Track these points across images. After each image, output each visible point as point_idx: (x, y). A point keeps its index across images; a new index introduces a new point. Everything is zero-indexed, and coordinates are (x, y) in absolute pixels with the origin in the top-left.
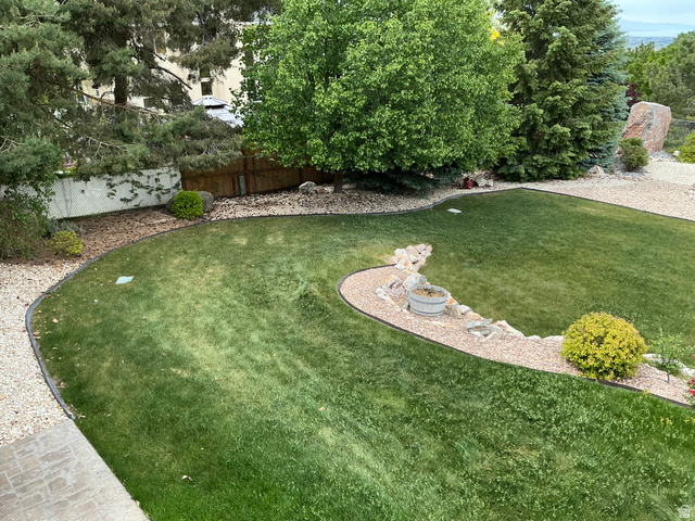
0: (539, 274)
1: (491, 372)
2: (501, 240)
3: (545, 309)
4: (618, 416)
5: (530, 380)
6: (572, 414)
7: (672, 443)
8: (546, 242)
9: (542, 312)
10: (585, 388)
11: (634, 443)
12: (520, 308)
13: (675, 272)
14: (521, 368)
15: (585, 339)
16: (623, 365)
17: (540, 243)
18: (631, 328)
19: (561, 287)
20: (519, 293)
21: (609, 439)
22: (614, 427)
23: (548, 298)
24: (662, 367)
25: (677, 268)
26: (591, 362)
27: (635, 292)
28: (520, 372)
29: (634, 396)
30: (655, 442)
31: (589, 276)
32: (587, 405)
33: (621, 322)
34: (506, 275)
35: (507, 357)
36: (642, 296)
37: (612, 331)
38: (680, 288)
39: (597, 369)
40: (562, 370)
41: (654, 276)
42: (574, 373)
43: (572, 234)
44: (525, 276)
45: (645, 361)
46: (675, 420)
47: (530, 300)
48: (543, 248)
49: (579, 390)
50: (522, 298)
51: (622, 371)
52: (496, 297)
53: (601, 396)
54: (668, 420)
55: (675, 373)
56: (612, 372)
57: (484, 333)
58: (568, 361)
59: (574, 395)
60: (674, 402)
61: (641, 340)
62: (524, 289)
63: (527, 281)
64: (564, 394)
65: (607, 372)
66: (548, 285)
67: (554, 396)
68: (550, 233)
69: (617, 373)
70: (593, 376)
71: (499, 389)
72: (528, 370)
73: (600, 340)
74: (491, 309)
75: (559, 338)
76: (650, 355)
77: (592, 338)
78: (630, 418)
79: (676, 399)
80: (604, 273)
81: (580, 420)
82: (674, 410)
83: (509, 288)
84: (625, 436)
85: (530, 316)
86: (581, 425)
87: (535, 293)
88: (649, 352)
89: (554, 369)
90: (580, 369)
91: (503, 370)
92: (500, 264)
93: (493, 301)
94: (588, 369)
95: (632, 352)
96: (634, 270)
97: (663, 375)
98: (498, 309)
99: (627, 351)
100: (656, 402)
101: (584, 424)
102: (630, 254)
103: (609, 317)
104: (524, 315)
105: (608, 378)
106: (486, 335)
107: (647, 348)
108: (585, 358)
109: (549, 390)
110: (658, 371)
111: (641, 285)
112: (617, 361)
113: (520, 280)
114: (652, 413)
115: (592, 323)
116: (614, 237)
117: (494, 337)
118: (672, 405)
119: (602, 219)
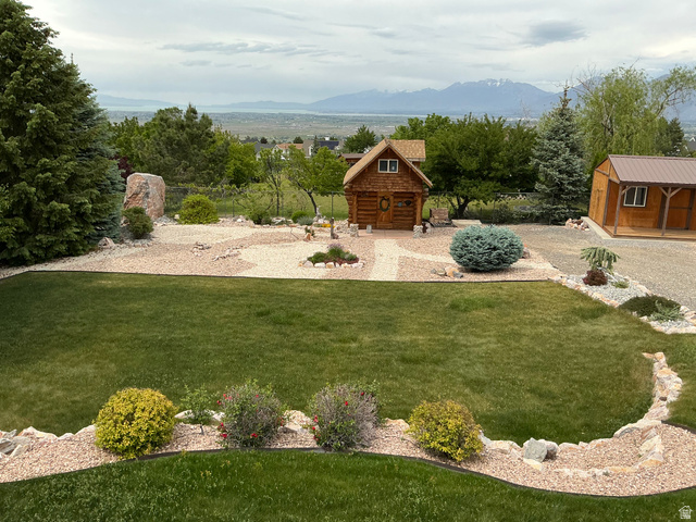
0: (63, 362)
1: (19, 495)
2: (14, 335)
3: (77, 398)
4: (162, 488)
5: (66, 487)
6: (117, 505)
7: (214, 492)
8: (65, 325)
9: (74, 402)
10: (127, 472)
11: (181, 508)
12: (48, 405)
13: (194, 325)
14: (54, 476)
15: (116, 422)
16: (158, 434)
17: (60, 328)
18: (158, 395)
19: (90, 369)
20: (45, 389)
21: (157, 515)
22: (160, 501)
23: (78, 386)
24: (194, 422)
25: (195, 321)
26: (127, 443)
27: (162, 354)
28: (53, 482)
29: (174, 460)
30: (200, 498)
31: (116, 350)
32: (131, 489)
33: (147, 393)
34: (26, 373)
35: (38, 469)
36: (169, 356)
37: (141, 405)
38: (201, 339)
39: (134, 447)
40: (100, 462)
41: (177, 334)
42: (113, 460)
43: (91, 311)
44: (48, 369)
45: (179, 421)
46: (213, 470)
47: (60, 393)
48: (63, 333)
49: (120, 477)
50: (50, 394)
51: (158, 440)
52: (18, 402)
53: (143, 474)
54: (207, 472)
55: (208, 421)
56: (149, 445)
57: (7, 450)
58: (105, 449)
59: (116, 484)
60: (210, 451)
61: (170, 404)
62: (50, 383)
63: (52, 373)
64: (105, 487)
65: (144, 447)
66: (75, 371)
67: (95, 495)
68: (68, 315)
69: (154, 444)
70: (132, 456)
71: (32, 511)
72: (63, 475)
73: (130, 418)
74: (15, 417)
75: (91, 428)
76: (182, 413)
77: (123, 418)
78: (172, 484)
79: (212, 447)
80: (129, 344)
81: (126, 508)
82: (211, 460)
83: (33, 387)
84: (172, 505)
85: (62, 410)
86: (127, 514)
87: (63, 384)
88: (180, 411)
89: (93, 463)
90: (118, 454)
91: (35, 487)
92: (17, 362)
93: (16, 407)
94: (127, 450)
95: (163, 418)
96: (158, 333)
97: (196, 428)
98: (24, 414)
99: (159, 419)
100: (194, 457)
101: (130, 511)
102: (152, 318)
103: (134, 391)
104: (55, 411)
105: (146, 452)
106: (9, 453)
107: (176, 408)
108: (120, 441)
109: (89, 489)
110: (192, 427)
111: (166, 346)
112: (151, 432)
113: (44, 374)
114: (192, 471)
115: (118, 403)
116: (135, 306)
117: (19, 452)
118: (209, 455)
119: (120, 290)
